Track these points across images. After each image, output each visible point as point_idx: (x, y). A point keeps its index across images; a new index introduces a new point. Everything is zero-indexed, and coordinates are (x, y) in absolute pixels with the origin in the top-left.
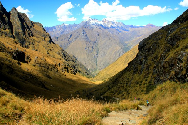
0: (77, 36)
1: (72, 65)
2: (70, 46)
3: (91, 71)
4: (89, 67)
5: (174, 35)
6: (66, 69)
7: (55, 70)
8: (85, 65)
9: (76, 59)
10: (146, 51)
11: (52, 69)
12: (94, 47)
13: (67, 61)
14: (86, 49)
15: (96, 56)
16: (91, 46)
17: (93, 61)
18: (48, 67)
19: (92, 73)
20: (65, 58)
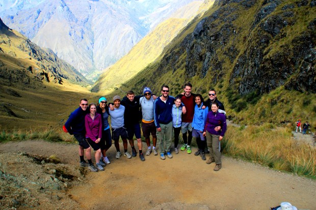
0: (51, 12)
1: (50, 67)
2: (40, 32)
3: (84, 75)
4: (80, 68)
5: (275, 18)
6: (44, 76)
7: (24, 81)
8: (72, 65)
9: (56, 55)
10: (212, 38)
11: (18, 79)
12: (85, 30)
13: (39, 60)
14: (70, 34)
15: (89, 45)
16: (78, 28)
17: (85, 55)
18: (11, 76)
19: (87, 78)
20: (35, 56)
